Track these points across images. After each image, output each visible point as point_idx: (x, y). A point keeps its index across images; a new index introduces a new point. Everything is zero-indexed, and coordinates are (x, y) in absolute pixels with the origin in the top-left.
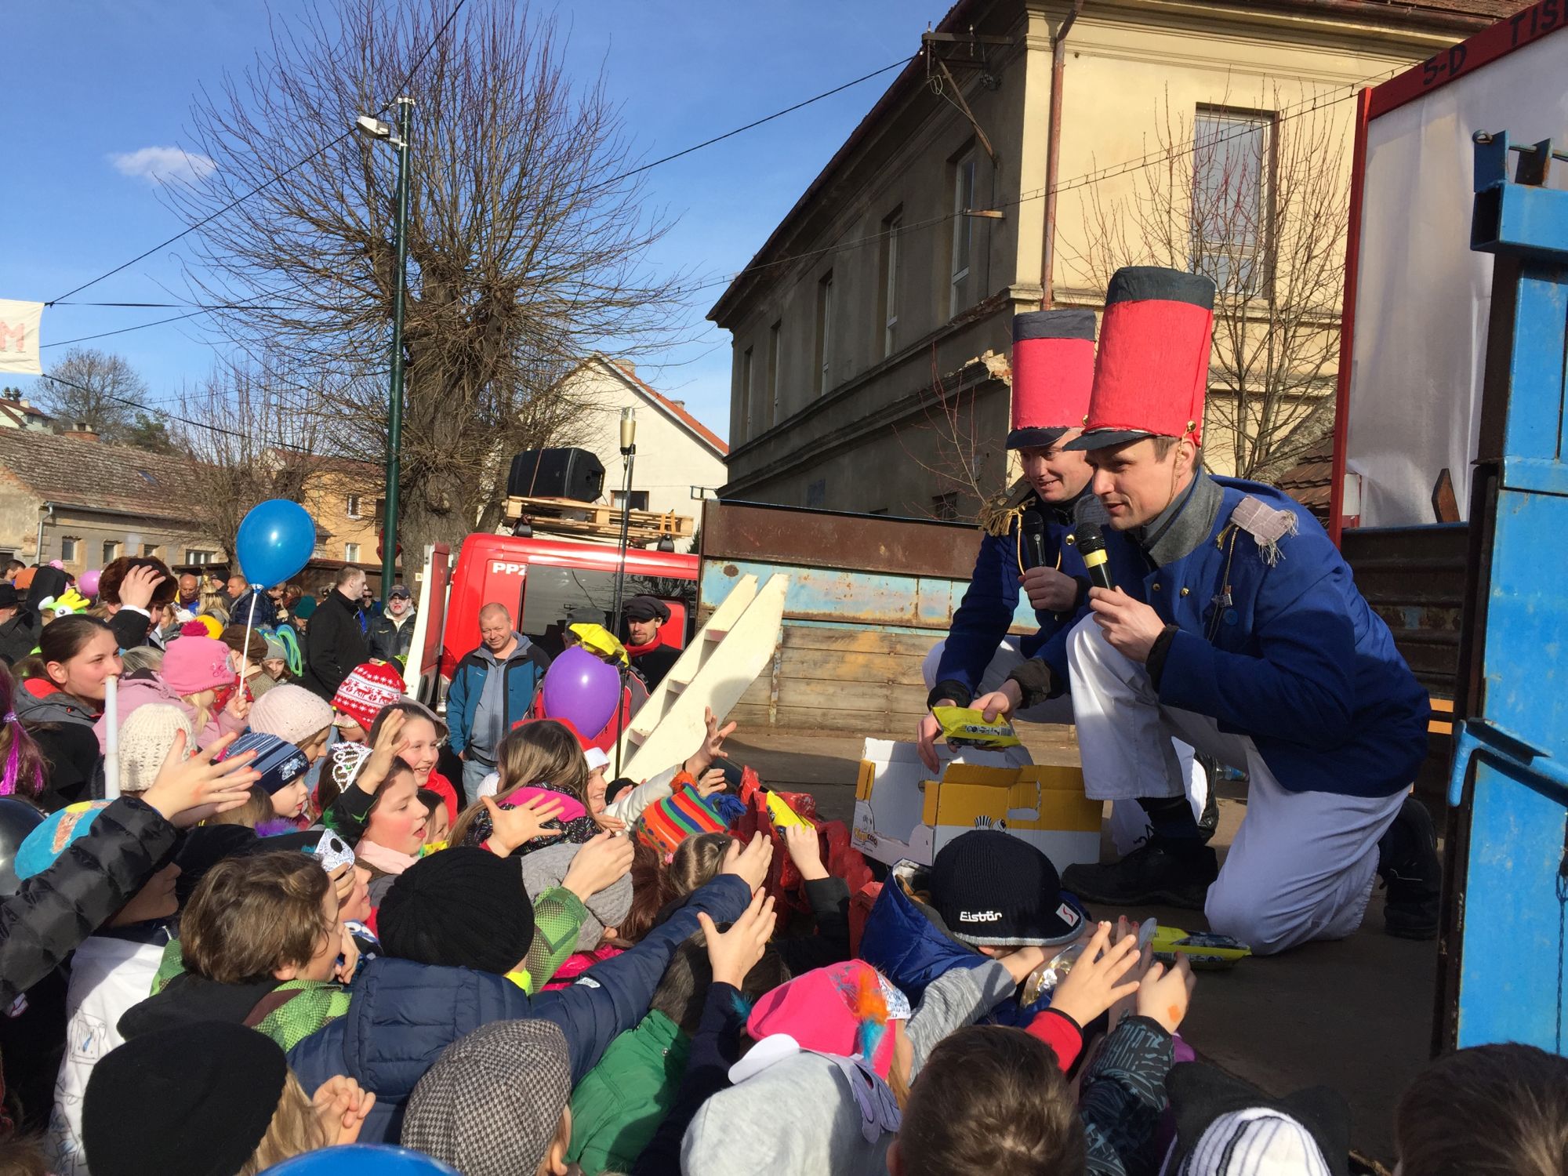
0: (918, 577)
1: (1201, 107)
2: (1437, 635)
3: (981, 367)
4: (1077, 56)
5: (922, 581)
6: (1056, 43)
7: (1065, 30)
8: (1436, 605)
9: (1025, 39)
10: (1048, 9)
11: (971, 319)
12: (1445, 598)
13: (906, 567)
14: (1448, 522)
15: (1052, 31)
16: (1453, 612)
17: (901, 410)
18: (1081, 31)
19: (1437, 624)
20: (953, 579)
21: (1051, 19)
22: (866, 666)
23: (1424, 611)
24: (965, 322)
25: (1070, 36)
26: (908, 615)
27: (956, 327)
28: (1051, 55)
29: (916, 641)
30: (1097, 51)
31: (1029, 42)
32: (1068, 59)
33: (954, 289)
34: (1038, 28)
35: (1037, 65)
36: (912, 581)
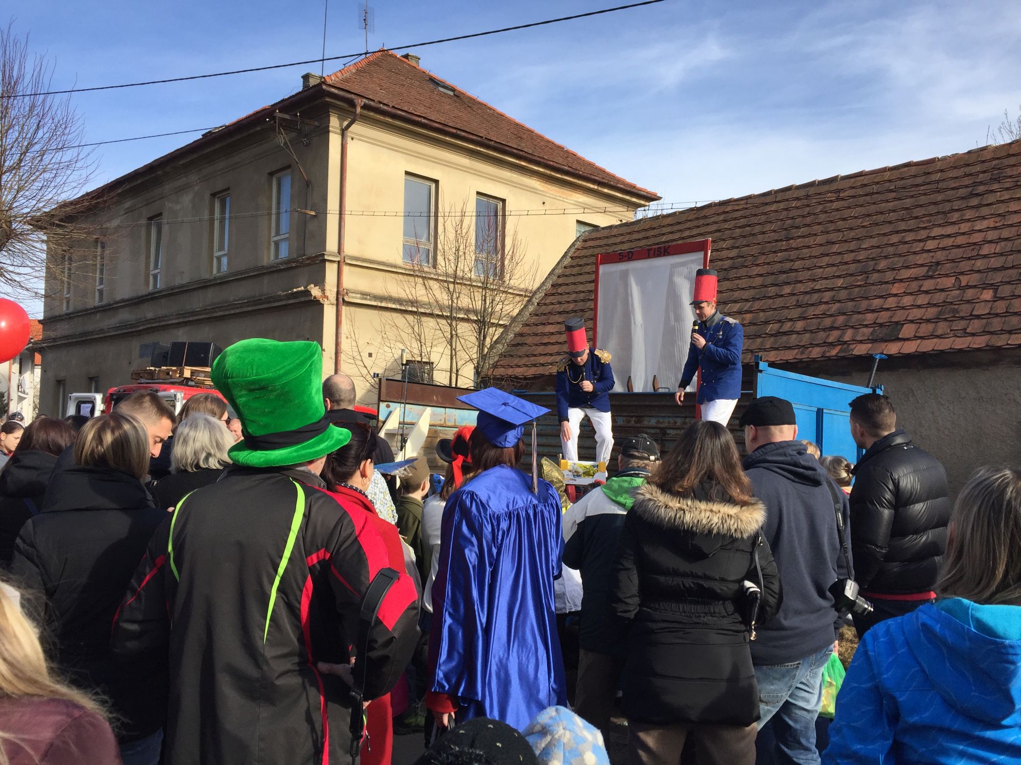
0: (445, 408)
1: (407, 173)
2: (630, 425)
3: (307, 293)
4: (352, 139)
5: (447, 409)
6: (343, 132)
7: (349, 126)
8: (629, 416)
9: (329, 126)
10: (339, 113)
11: (294, 265)
12: (632, 414)
13: (442, 404)
14: (631, 392)
15: (341, 125)
16: (634, 418)
17: (238, 308)
18: (357, 128)
19: (629, 422)
20: (456, 408)
21: (341, 119)
22: (431, 442)
23: (624, 418)
24: (289, 266)
25: (350, 129)
26: (442, 422)
27: (282, 267)
28: (340, 137)
29: (446, 432)
30: (363, 138)
31: (330, 129)
32: (349, 140)
33: (273, 244)
34: (334, 122)
35: (334, 141)
36: (444, 409)
